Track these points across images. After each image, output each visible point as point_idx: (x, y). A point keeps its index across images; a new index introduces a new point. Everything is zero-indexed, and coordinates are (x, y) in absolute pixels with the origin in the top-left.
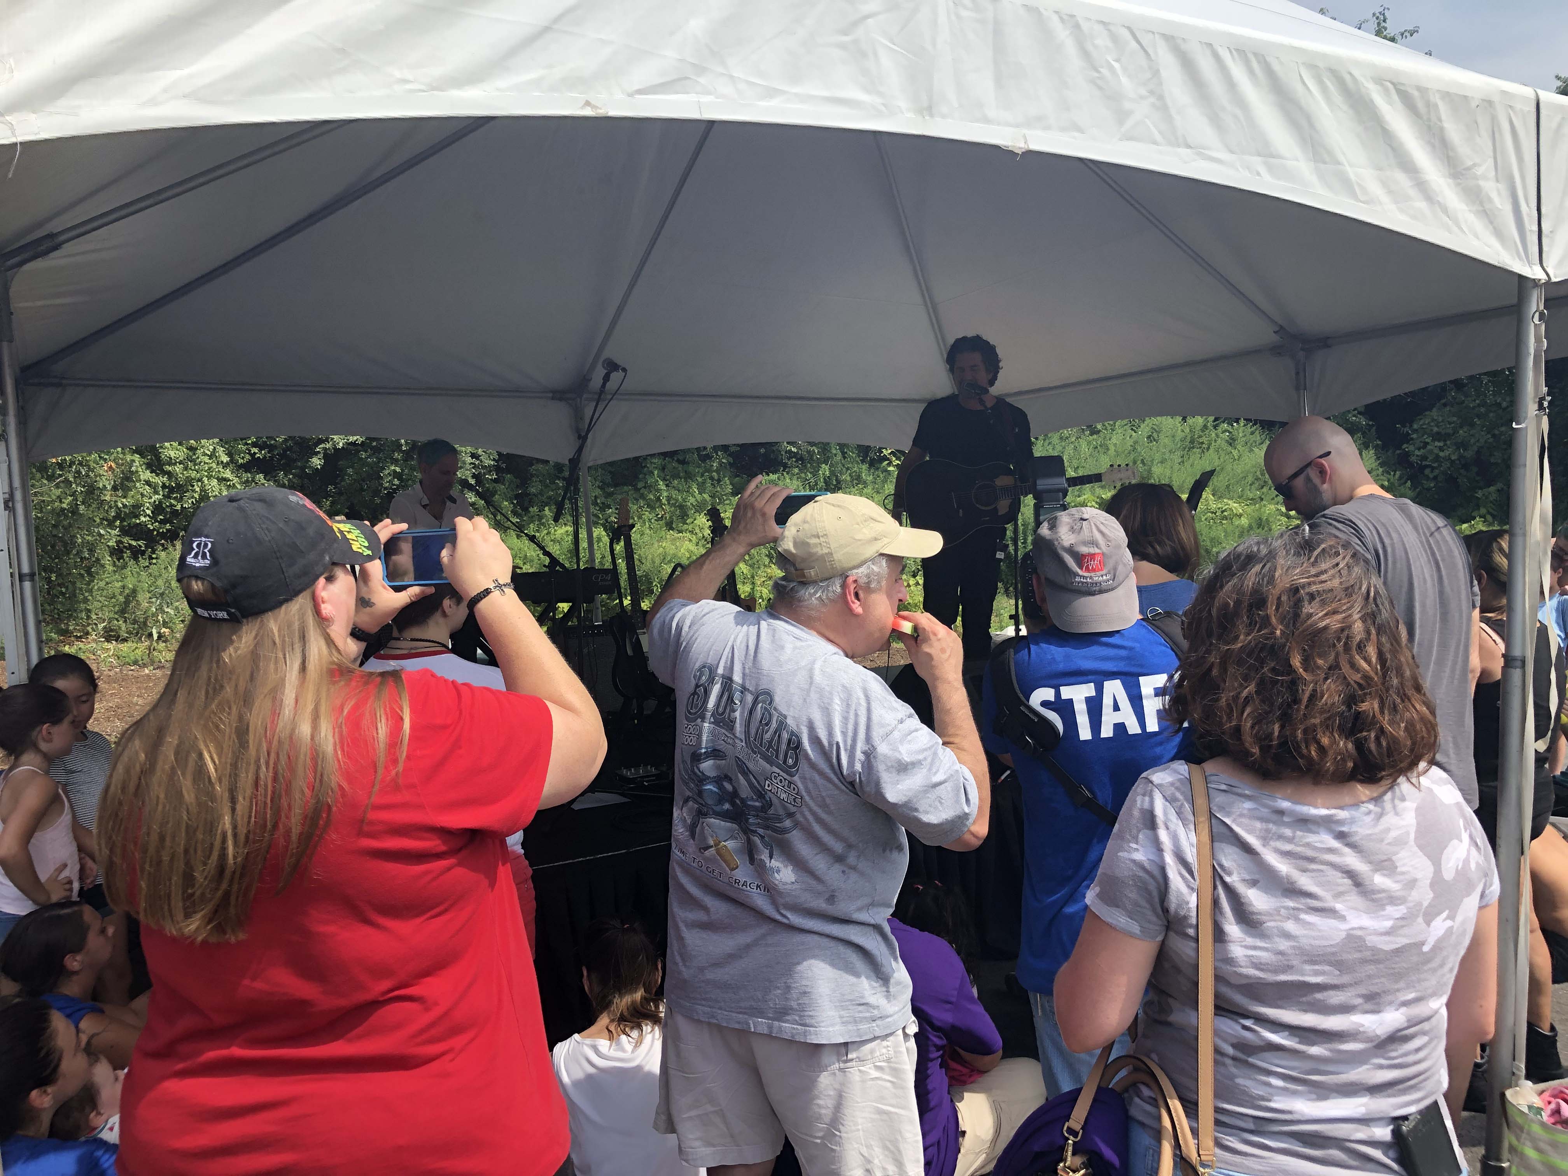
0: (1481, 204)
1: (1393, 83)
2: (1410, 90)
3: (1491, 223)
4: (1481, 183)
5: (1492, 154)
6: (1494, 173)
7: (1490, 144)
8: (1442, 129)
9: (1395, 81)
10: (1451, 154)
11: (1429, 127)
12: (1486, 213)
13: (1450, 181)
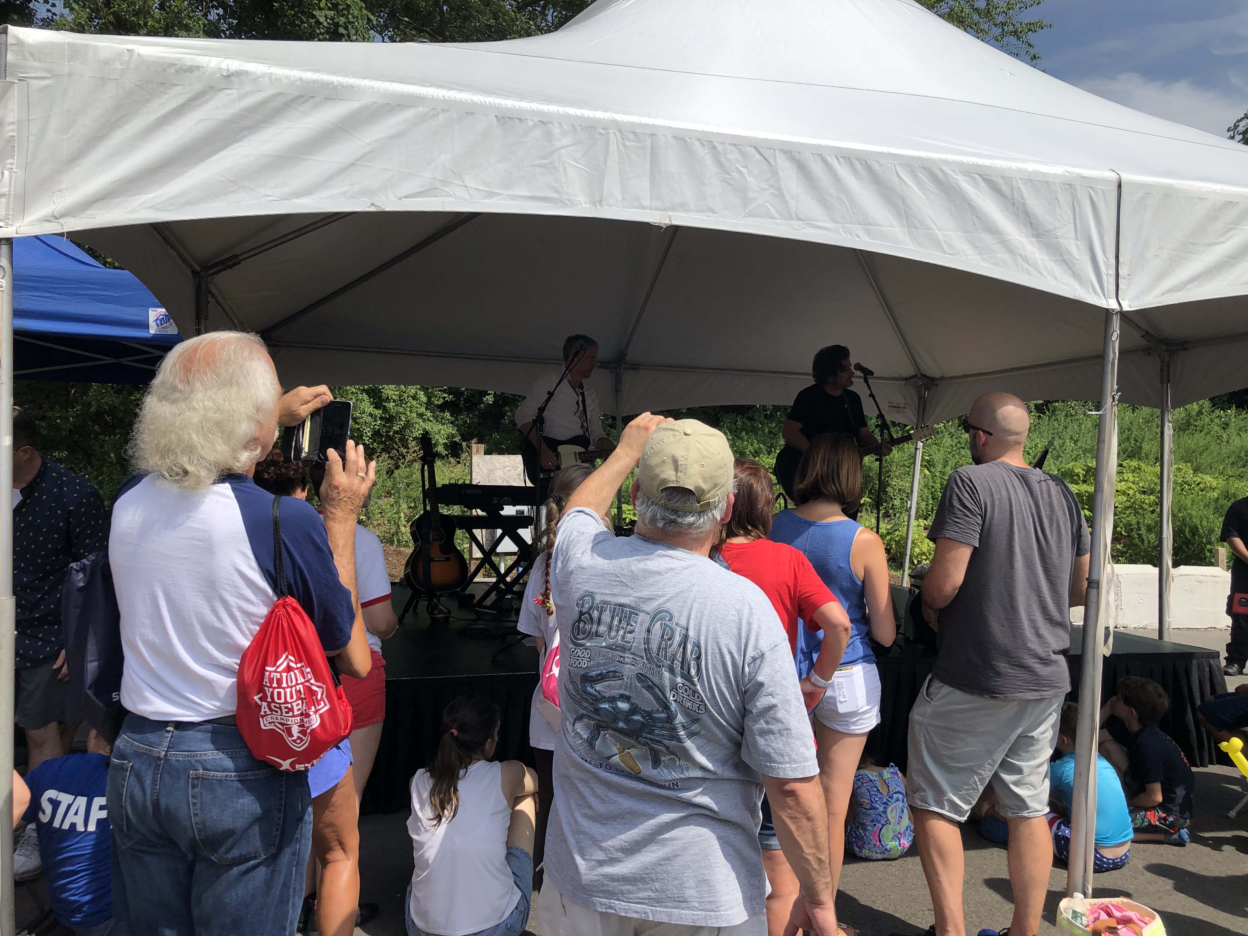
0: (1061, 255)
1: (980, 175)
2: (994, 179)
3: (1070, 268)
4: (1061, 240)
5: (1072, 221)
6: (1074, 234)
7: (1070, 213)
8: (1024, 204)
9: (981, 173)
10: (1033, 221)
11: (1013, 204)
12: (1066, 263)
13: (1034, 240)
